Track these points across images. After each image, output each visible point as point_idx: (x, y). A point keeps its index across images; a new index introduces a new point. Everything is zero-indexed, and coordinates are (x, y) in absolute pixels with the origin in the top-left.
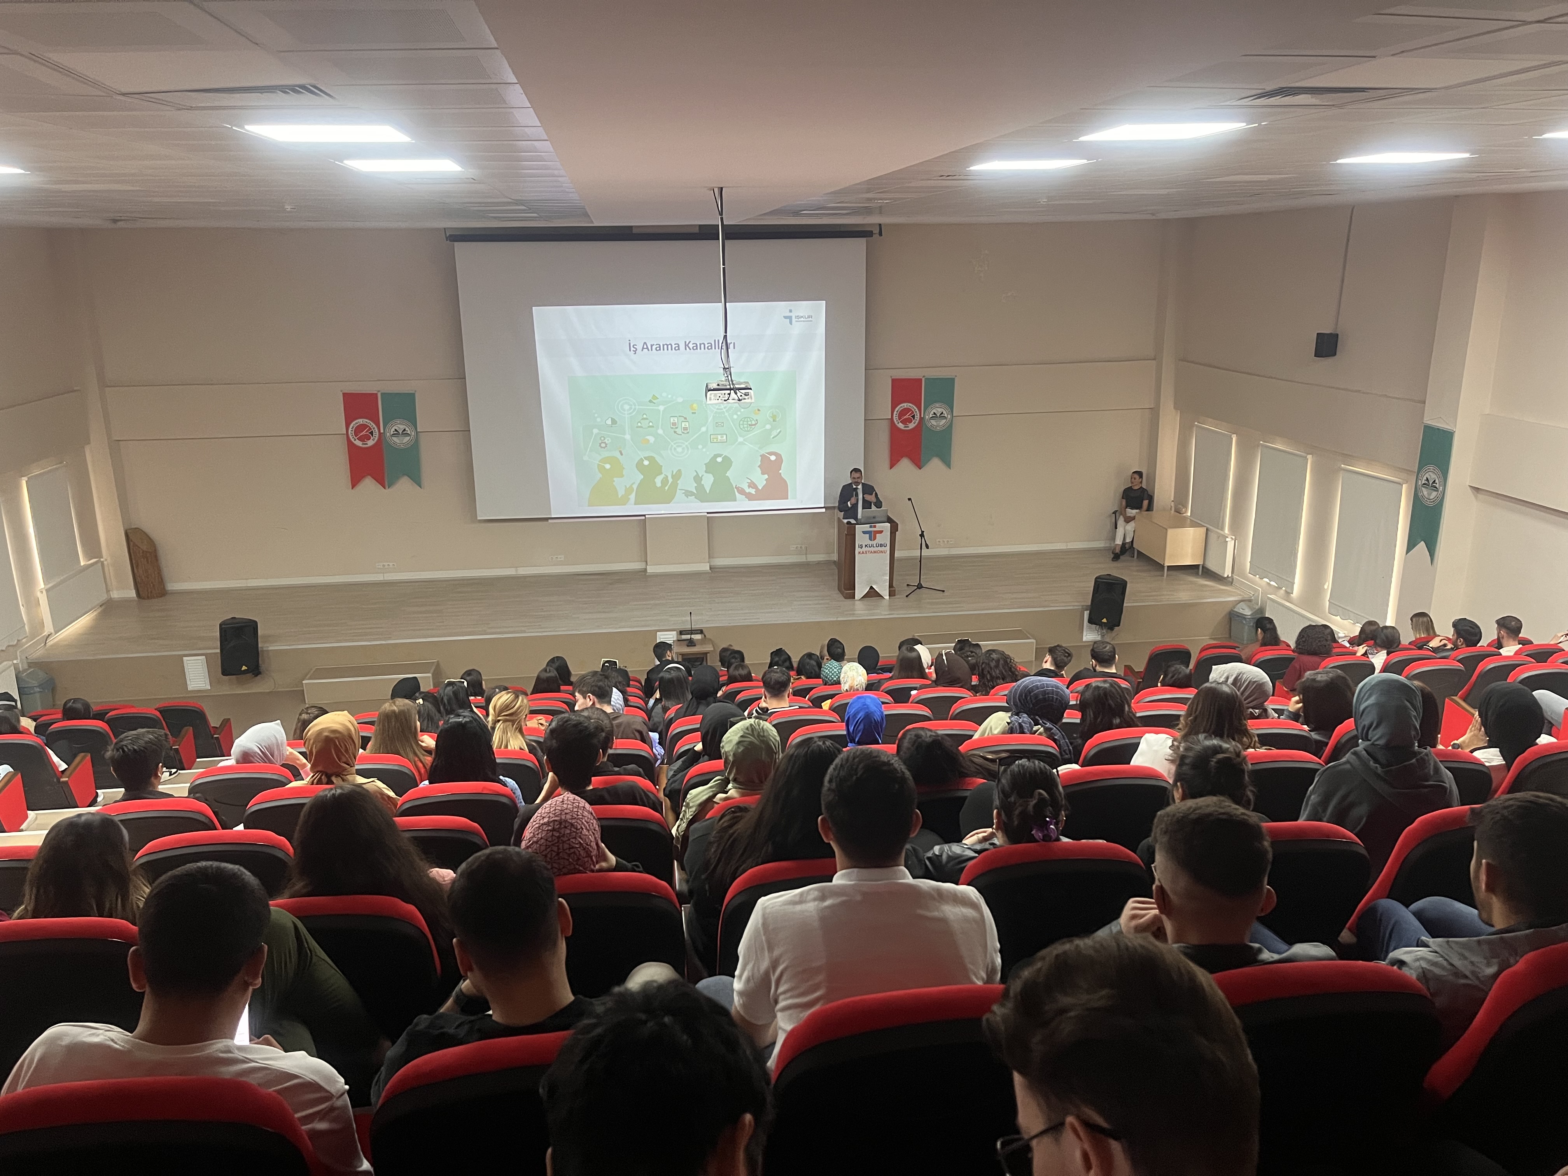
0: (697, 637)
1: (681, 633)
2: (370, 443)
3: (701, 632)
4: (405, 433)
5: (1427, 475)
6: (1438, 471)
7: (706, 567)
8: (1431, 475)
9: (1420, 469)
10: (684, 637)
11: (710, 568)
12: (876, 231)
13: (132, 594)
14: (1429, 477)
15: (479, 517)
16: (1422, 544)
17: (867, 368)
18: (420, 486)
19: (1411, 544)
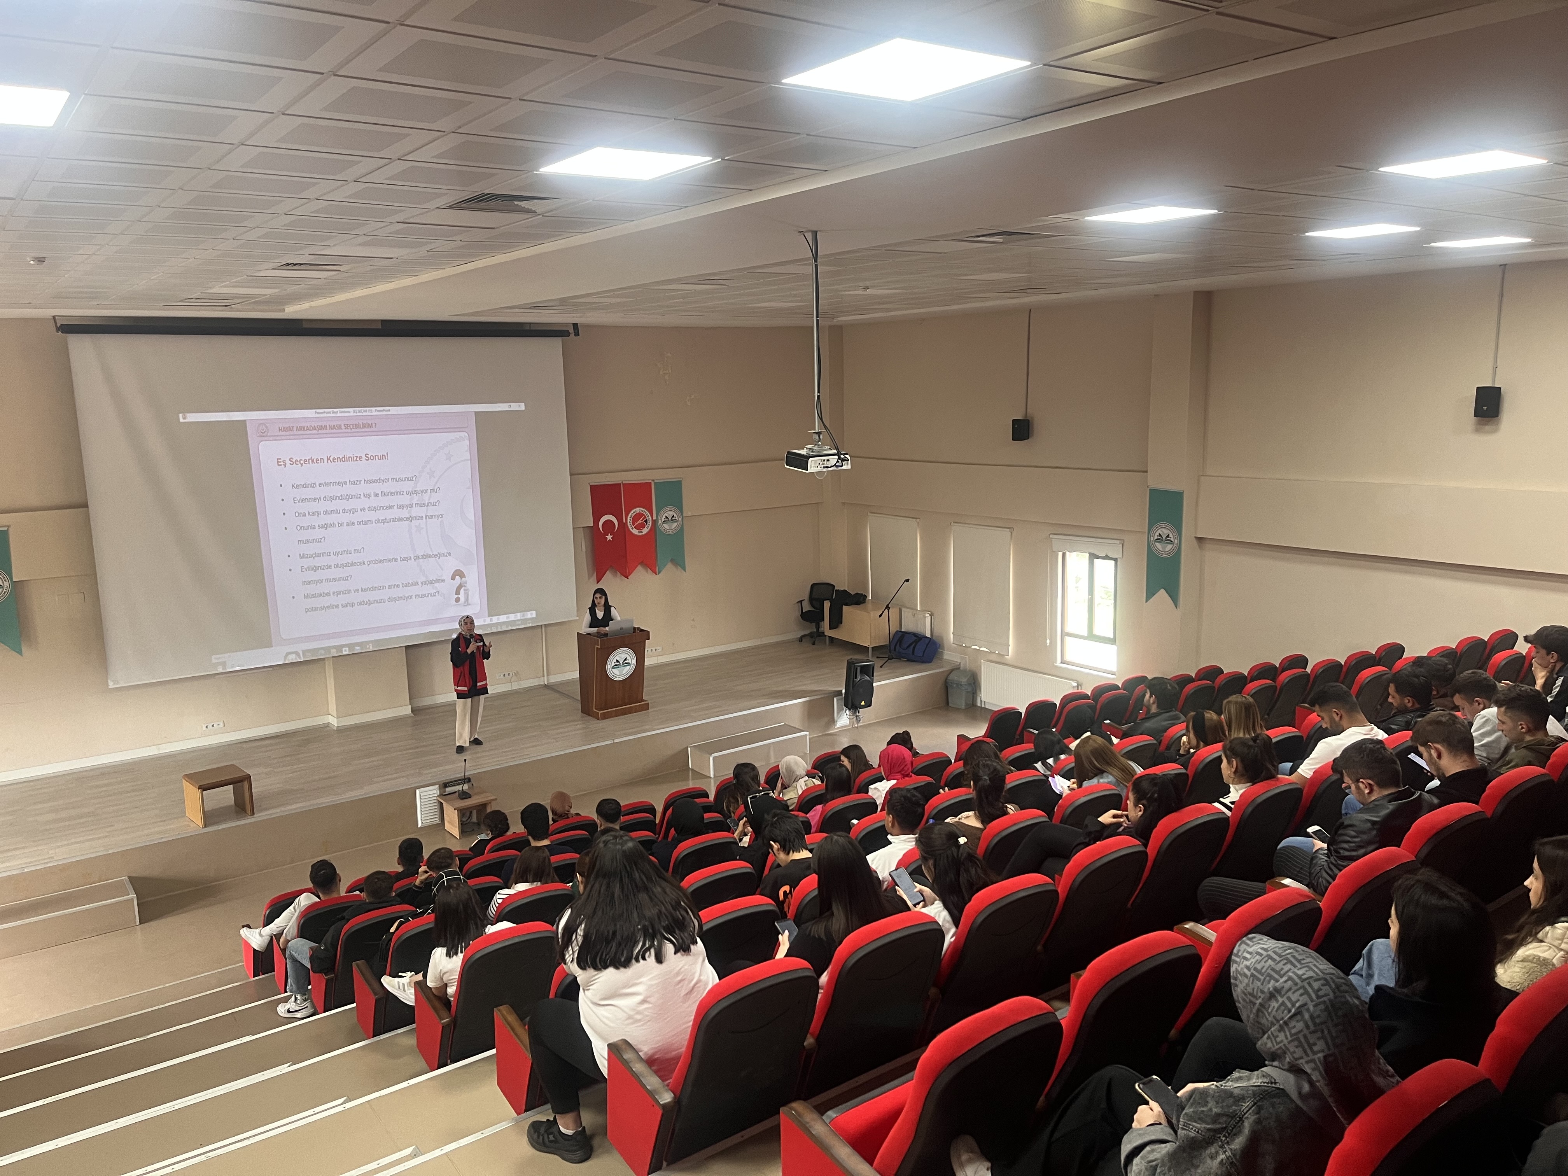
0: (466, 787)
1: (445, 785)
3: (469, 780)
5: (1159, 531)
6: (1170, 526)
7: (407, 710)
8: (1163, 531)
10: (449, 790)
11: (412, 711)
12: (571, 330)
14: (1161, 533)
15: (111, 685)
16: (1162, 591)
17: (571, 475)
18: (20, 653)
19: (1150, 593)
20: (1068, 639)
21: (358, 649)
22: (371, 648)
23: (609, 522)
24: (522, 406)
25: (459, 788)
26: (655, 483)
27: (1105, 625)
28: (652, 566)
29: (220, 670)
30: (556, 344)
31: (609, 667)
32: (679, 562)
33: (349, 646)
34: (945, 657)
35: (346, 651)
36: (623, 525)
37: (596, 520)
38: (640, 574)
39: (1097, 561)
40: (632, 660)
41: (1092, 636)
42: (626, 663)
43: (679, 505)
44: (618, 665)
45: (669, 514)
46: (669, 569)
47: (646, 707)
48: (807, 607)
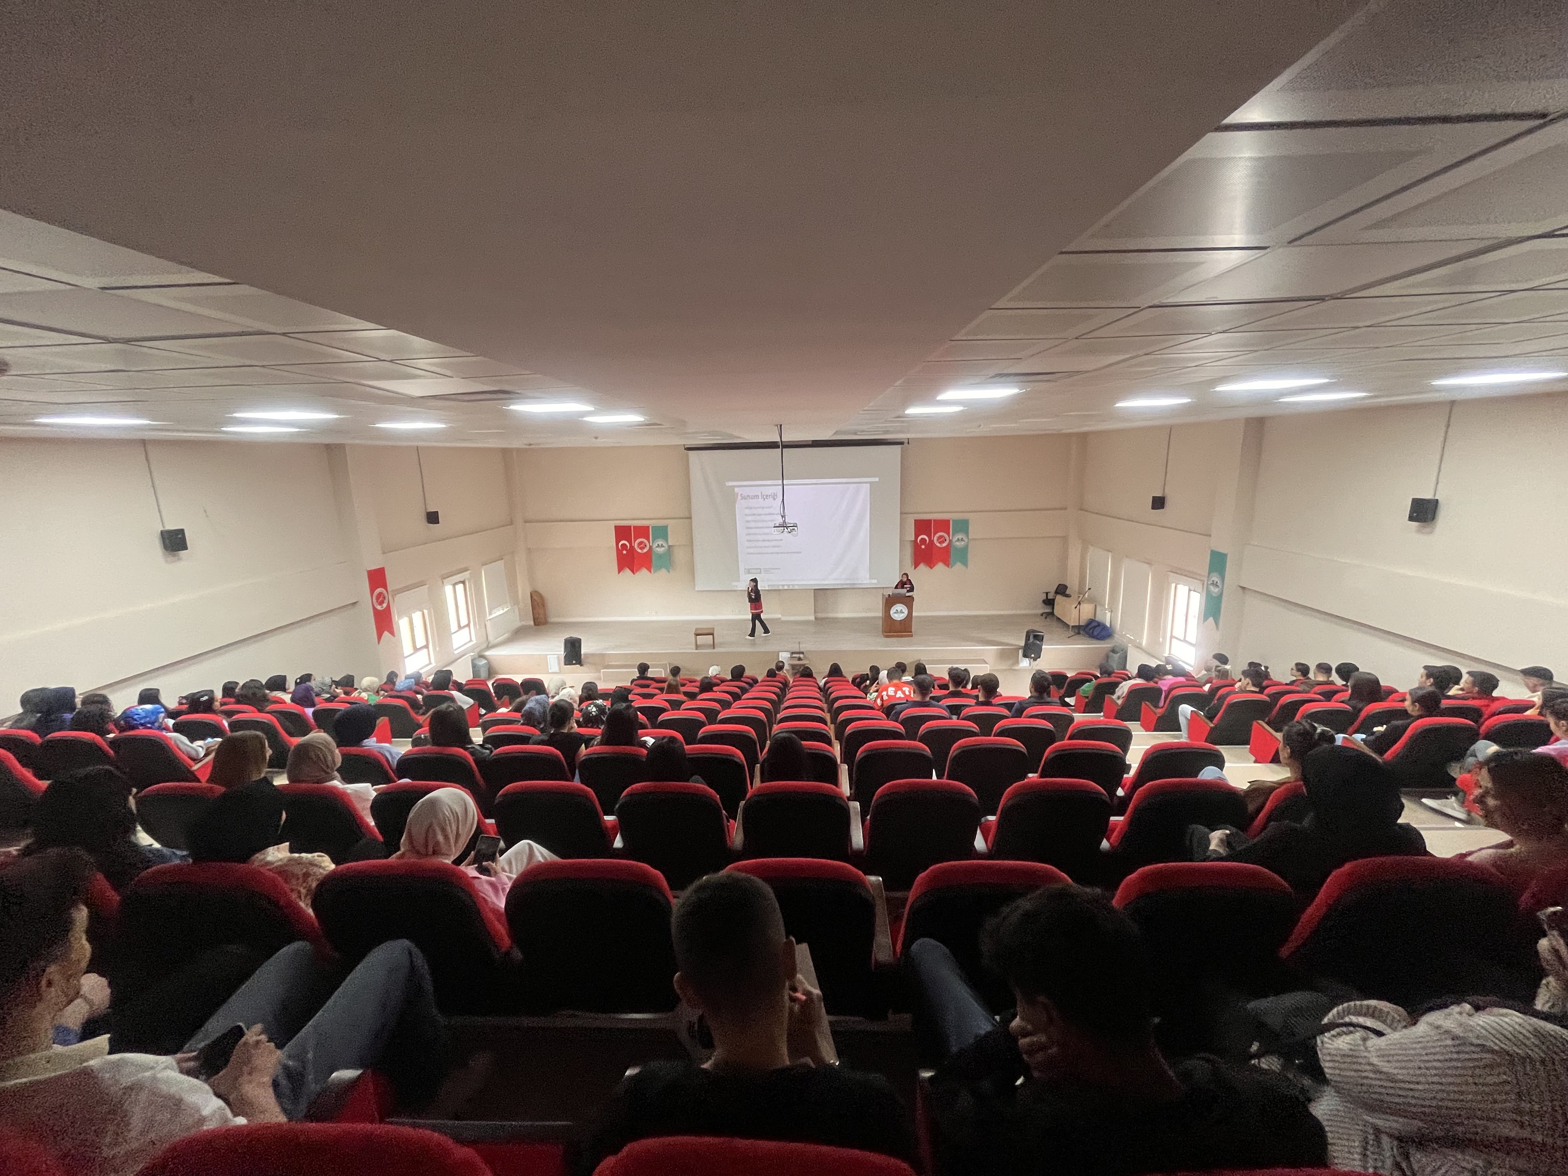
0: (801, 656)
1: (793, 653)
2: (645, 550)
3: (803, 653)
4: (662, 546)
5: (1213, 579)
6: (1219, 576)
7: (812, 618)
8: (1215, 578)
9: (1209, 574)
10: (794, 655)
11: (815, 619)
12: (906, 442)
13: (532, 623)
15: (697, 589)
16: (1211, 619)
17: (901, 513)
18: (669, 572)
19: (1206, 618)
20: (1174, 640)
21: (791, 587)
22: (797, 587)
23: (923, 539)
24: (877, 479)
25: (797, 655)
26: (953, 521)
27: (1192, 636)
28: (947, 563)
29: (735, 589)
30: (899, 446)
31: (892, 612)
32: (965, 563)
33: (788, 585)
34: (1115, 639)
35: (786, 588)
36: (931, 541)
37: (917, 536)
38: (940, 567)
39: (1192, 592)
40: (906, 611)
41: (1185, 641)
42: (902, 612)
43: (966, 532)
44: (897, 612)
45: (960, 537)
46: (958, 567)
47: (912, 636)
48: (1050, 597)
